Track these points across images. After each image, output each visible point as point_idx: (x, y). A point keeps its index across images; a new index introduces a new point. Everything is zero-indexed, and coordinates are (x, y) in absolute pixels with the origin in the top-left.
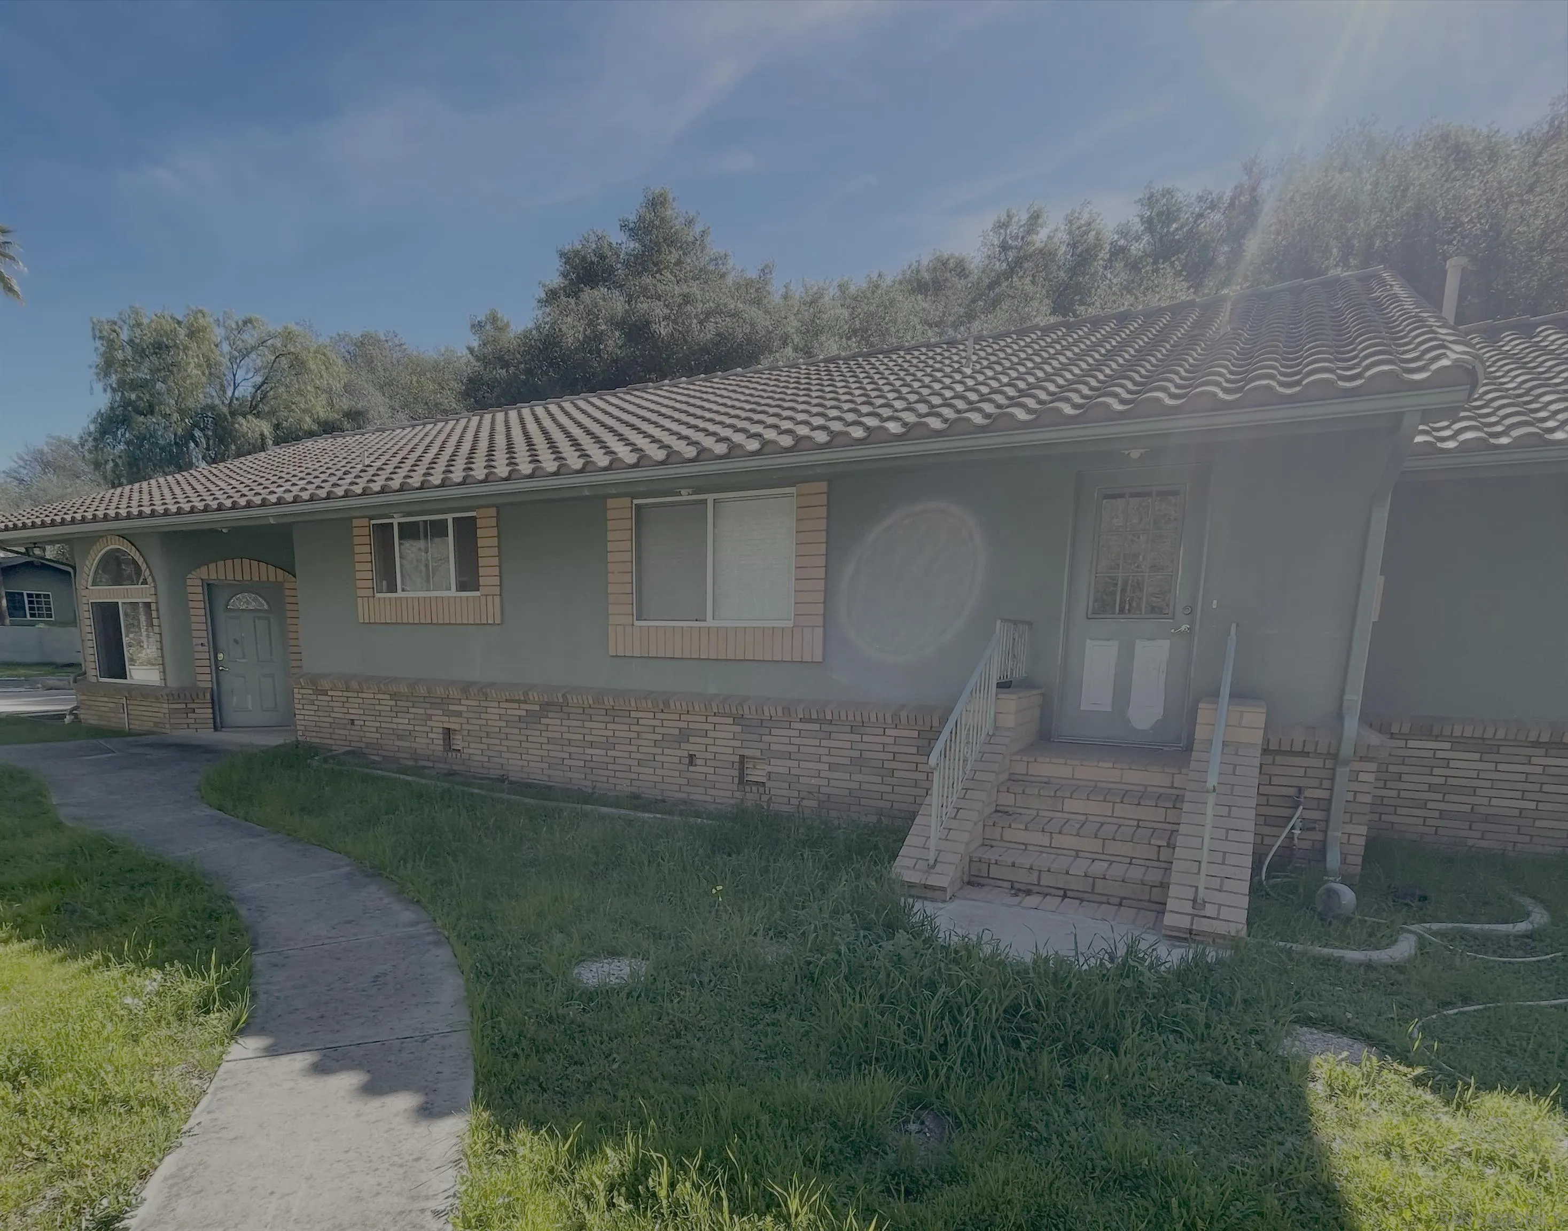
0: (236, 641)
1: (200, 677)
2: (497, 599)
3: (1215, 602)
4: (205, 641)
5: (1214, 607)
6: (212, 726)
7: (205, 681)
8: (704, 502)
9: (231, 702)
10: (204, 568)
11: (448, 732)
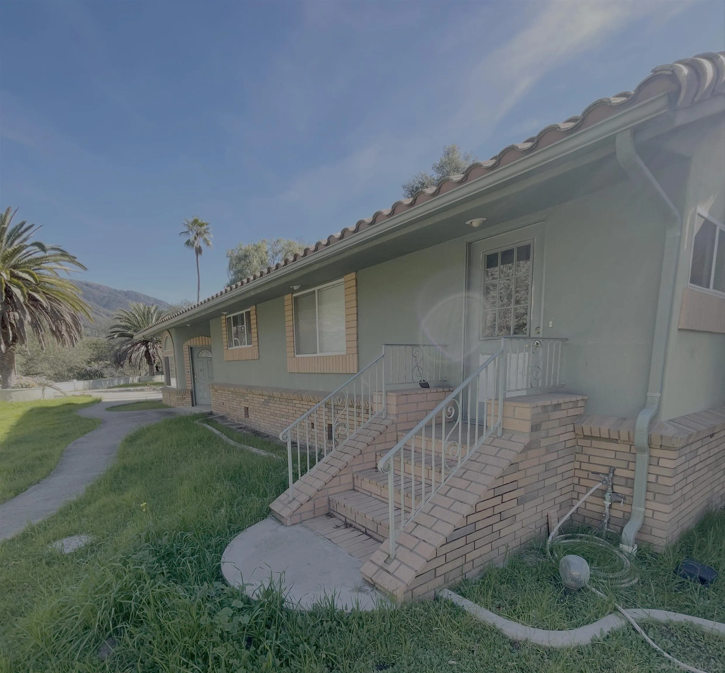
0: (201, 370)
1: (187, 385)
2: (257, 347)
3: (551, 322)
4: (189, 370)
5: (550, 326)
6: (191, 404)
7: (190, 387)
8: (314, 292)
9: (199, 395)
10: (189, 341)
11: (247, 409)
